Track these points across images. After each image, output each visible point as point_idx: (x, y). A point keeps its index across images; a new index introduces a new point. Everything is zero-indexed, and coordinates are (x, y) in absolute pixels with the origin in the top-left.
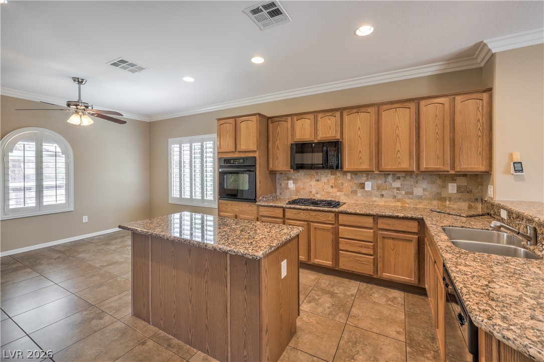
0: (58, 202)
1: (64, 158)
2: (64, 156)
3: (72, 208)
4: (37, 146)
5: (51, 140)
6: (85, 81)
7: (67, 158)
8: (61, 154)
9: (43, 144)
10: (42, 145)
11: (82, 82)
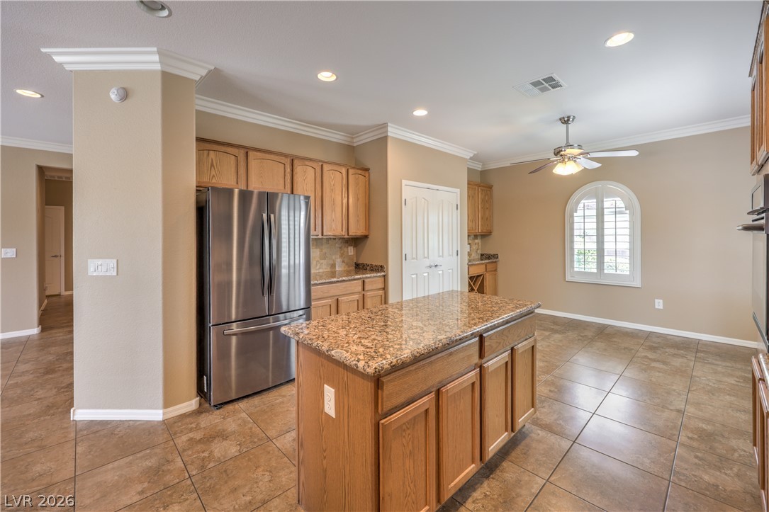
0: (618, 272)
1: (628, 215)
2: (628, 212)
3: (638, 283)
4: (597, 202)
5: (611, 194)
6: (572, 117)
7: (632, 214)
8: (624, 209)
9: (605, 200)
10: (603, 201)
11: (568, 120)
